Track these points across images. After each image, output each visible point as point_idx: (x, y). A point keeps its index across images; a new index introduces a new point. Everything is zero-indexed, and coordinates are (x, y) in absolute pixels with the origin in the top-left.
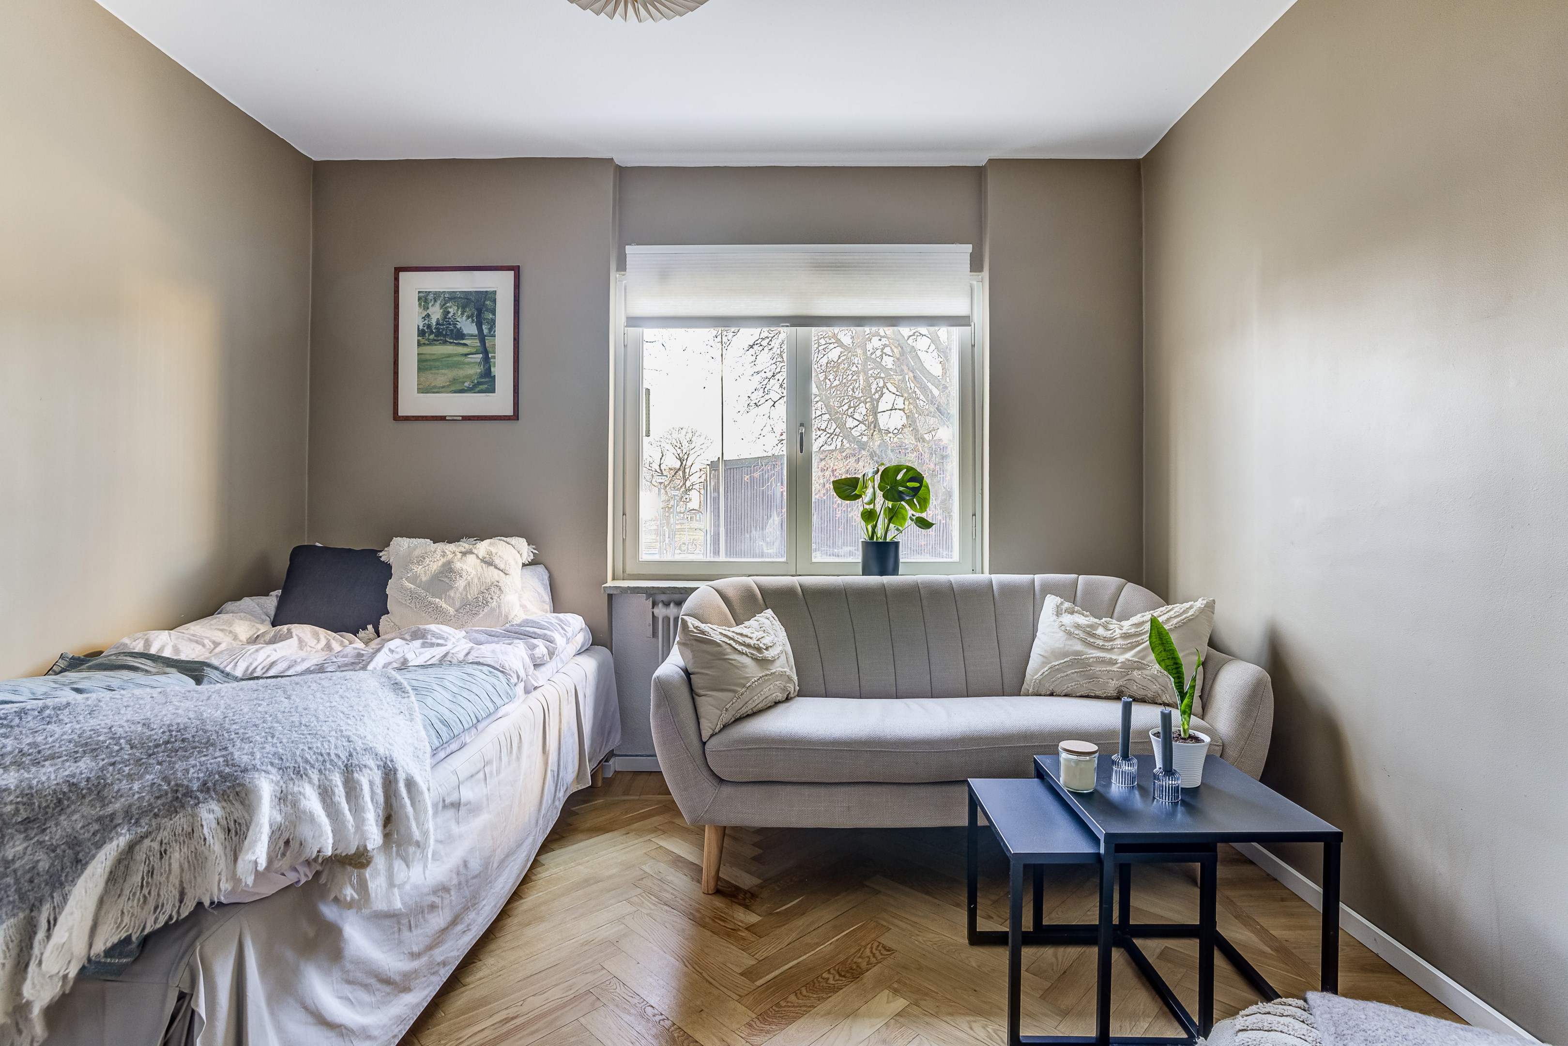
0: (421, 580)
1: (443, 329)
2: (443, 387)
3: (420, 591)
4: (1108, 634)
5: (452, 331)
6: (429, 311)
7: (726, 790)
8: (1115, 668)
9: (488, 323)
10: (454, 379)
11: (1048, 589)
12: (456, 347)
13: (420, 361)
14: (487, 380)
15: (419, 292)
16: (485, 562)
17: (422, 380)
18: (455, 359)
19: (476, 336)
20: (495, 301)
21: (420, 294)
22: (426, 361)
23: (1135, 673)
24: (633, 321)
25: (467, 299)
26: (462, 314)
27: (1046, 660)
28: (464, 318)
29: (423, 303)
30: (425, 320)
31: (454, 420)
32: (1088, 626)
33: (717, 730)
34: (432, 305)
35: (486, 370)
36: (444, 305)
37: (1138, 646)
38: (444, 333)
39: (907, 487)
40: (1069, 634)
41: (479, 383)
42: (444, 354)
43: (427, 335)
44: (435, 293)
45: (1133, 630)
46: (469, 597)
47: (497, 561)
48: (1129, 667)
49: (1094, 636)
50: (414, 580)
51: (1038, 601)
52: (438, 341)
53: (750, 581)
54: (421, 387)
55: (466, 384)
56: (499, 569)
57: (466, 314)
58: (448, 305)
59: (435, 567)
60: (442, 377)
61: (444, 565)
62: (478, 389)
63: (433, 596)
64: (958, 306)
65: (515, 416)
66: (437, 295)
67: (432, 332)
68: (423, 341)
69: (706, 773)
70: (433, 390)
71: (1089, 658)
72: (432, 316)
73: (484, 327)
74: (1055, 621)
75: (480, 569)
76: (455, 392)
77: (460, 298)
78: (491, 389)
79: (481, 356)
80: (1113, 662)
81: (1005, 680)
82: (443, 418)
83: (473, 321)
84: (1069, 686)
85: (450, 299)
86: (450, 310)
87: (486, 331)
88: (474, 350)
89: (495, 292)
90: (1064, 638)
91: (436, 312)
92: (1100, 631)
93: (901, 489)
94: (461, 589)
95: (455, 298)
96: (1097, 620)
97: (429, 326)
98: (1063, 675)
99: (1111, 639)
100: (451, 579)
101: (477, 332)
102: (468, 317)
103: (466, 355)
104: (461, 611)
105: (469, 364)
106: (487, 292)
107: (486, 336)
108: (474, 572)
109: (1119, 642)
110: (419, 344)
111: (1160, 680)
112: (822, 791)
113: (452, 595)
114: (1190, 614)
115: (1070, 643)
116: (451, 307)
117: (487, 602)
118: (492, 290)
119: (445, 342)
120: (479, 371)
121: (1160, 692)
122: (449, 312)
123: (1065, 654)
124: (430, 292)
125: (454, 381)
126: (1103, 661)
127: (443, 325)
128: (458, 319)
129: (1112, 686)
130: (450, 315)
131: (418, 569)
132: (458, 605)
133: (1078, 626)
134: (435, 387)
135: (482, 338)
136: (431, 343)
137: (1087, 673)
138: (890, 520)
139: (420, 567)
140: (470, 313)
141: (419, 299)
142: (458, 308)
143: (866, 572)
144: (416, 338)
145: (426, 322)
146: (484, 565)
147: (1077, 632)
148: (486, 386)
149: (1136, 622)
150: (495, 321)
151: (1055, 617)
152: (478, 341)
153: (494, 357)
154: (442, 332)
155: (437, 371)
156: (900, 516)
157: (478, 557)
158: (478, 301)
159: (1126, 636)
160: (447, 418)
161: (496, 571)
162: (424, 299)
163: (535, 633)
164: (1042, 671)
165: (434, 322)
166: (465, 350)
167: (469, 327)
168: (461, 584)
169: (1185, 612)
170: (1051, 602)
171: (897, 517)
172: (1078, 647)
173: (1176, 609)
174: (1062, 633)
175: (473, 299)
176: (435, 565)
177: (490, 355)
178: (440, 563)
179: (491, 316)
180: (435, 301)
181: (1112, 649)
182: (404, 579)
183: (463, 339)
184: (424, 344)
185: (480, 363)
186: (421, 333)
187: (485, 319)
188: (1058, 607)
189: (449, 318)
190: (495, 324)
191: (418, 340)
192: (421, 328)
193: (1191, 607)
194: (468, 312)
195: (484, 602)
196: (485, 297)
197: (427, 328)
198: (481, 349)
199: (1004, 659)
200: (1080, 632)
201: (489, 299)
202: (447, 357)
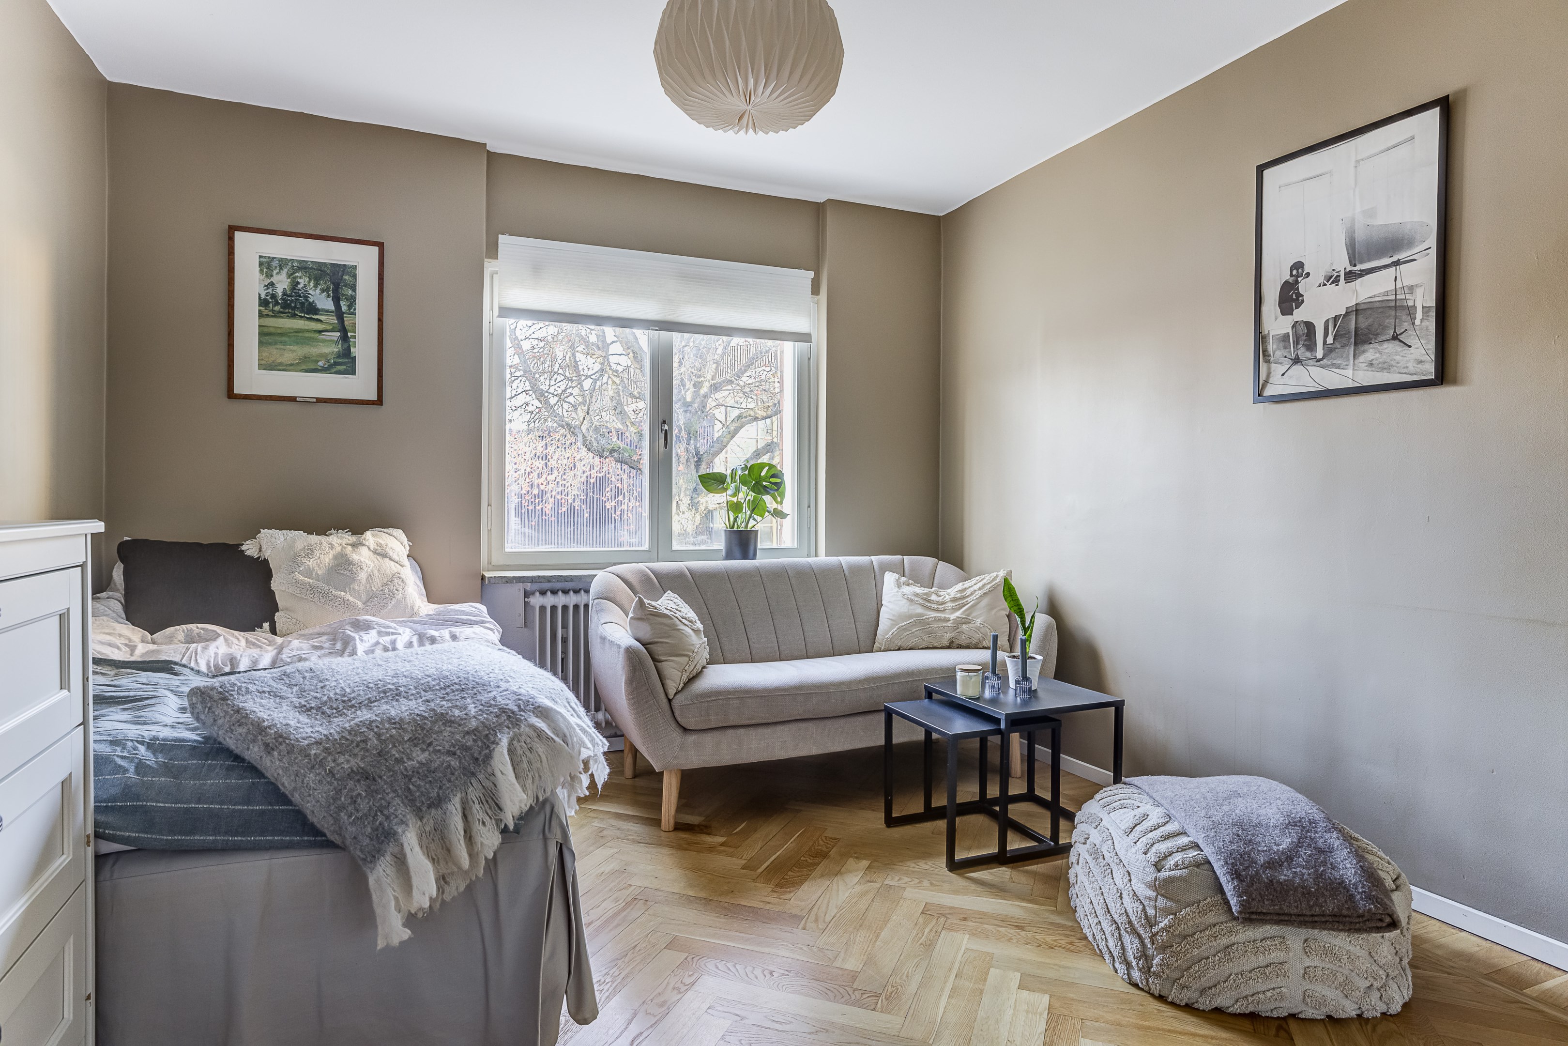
0: (317, 574)
1: (292, 301)
2: (292, 365)
3: (320, 584)
4: (940, 599)
5: (302, 304)
6: (275, 279)
7: (692, 738)
8: (949, 624)
9: (347, 300)
10: (306, 357)
11: (885, 568)
12: (307, 322)
13: (261, 334)
14: (346, 360)
15: (260, 257)
16: (379, 554)
17: (264, 354)
18: (307, 335)
19: (332, 312)
20: (355, 276)
21: (261, 259)
22: (270, 334)
23: (964, 626)
24: (506, 311)
25: (321, 271)
26: (316, 286)
27: (894, 622)
28: (318, 291)
29: (265, 270)
30: (268, 288)
31: (306, 402)
32: (926, 594)
33: (680, 688)
34: (277, 273)
35: (345, 350)
36: (292, 274)
37: (963, 606)
38: (293, 305)
39: (770, 482)
40: (911, 601)
41: (336, 364)
42: (292, 329)
43: (271, 305)
44: (281, 260)
45: (959, 595)
46: (375, 590)
47: (391, 553)
48: (960, 622)
49: (929, 601)
50: (309, 573)
51: (878, 577)
52: (285, 313)
53: (642, 566)
54: (263, 362)
55: (321, 364)
56: (394, 561)
57: (319, 287)
58: (297, 274)
59: (327, 560)
60: (291, 353)
61: (336, 557)
62: (335, 370)
63: (336, 589)
64: (801, 325)
65: (379, 402)
66: (283, 263)
67: (277, 303)
68: (266, 312)
69: (674, 725)
70: (279, 368)
71: (929, 618)
72: (277, 286)
73: (342, 303)
74: (897, 592)
75: (376, 562)
76: (306, 371)
77: (312, 268)
78: (351, 371)
79: (338, 334)
80: (947, 620)
81: (861, 642)
82: (293, 399)
83: (329, 296)
84: (911, 642)
85: (300, 269)
86: (299, 280)
87: (344, 308)
88: (330, 327)
89: (355, 267)
90: (908, 604)
91: (282, 283)
92: (934, 597)
93: (765, 484)
94: (364, 581)
95: (305, 268)
96: (930, 590)
97: (274, 296)
98: (908, 633)
99: (943, 603)
100: (351, 571)
101: (333, 308)
102: (323, 291)
103: (320, 332)
104: (369, 604)
105: (324, 341)
106: (345, 265)
107: (344, 313)
108: (372, 565)
109: (950, 605)
110: (261, 315)
111: (982, 630)
112: (765, 731)
113: (357, 588)
114: (998, 581)
115: (912, 607)
116: (300, 278)
117: (394, 594)
118: (352, 264)
119: (294, 316)
120: (336, 350)
121: (981, 639)
122: (298, 283)
123: (910, 617)
124: (274, 258)
125: (305, 359)
126: (939, 620)
127: (291, 296)
128: (311, 292)
129: (947, 637)
130: (300, 287)
131: (310, 563)
132: (364, 597)
133: (917, 595)
134: (281, 364)
135: (340, 315)
136: (276, 315)
137: (927, 630)
138: (753, 511)
139: (312, 560)
140: (324, 286)
141: (261, 264)
142: (310, 280)
143: (729, 556)
144: (256, 308)
145: (270, 290)
146: (378, 557)
147: (916, 599)
148: (345, 367)
149: (960, 589)
150: (355, 298)
151: (897, 589)
152: (335, 318)
153: (354, 337)
154: (290, 304)
155: (282, 347)
156: (760, 507)
157: (369, 549)
158: (334, 274)
159: (954, 600)
160: (298, 399)
161: (392, 563)
162: (267, 265)
163: (471, 620)
164: (892, 631)
165: (279, 292)
166: (320, 326)
167: (325, 303)
168: (363, 576)
169: (994, 580)
170: (890, 579)
171: (758, 509)
172: (920, 610)
173: (987, 578)
174: (905, 601)
175: (329, 271)
176: (327, 558)
177: (349, 334)
178: (331, 556)
179: (350, 292)
180: (281, 269)
181: (945, 610)
182: (297, 573)
183: (317, 314)
184: (267, 315)
185: (337, 342)
186: (263, 303)
187: (343, 295)
188: (897, 581)
189: (299, 290)
190: (355, 301)
191: (260, 311)
192: (263, 296)
193: (997, 576)
194: (322, 285)
195: (391, 594)
196: (343, 271)
197: (271, 298)
198: (338, 327)
199: (858, 625)
200: (919, 599)
201: (348, 274)
202: (296, 332)
